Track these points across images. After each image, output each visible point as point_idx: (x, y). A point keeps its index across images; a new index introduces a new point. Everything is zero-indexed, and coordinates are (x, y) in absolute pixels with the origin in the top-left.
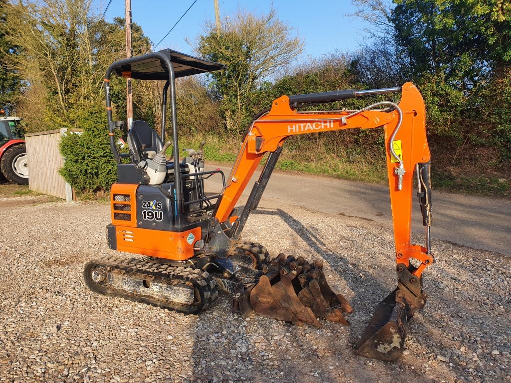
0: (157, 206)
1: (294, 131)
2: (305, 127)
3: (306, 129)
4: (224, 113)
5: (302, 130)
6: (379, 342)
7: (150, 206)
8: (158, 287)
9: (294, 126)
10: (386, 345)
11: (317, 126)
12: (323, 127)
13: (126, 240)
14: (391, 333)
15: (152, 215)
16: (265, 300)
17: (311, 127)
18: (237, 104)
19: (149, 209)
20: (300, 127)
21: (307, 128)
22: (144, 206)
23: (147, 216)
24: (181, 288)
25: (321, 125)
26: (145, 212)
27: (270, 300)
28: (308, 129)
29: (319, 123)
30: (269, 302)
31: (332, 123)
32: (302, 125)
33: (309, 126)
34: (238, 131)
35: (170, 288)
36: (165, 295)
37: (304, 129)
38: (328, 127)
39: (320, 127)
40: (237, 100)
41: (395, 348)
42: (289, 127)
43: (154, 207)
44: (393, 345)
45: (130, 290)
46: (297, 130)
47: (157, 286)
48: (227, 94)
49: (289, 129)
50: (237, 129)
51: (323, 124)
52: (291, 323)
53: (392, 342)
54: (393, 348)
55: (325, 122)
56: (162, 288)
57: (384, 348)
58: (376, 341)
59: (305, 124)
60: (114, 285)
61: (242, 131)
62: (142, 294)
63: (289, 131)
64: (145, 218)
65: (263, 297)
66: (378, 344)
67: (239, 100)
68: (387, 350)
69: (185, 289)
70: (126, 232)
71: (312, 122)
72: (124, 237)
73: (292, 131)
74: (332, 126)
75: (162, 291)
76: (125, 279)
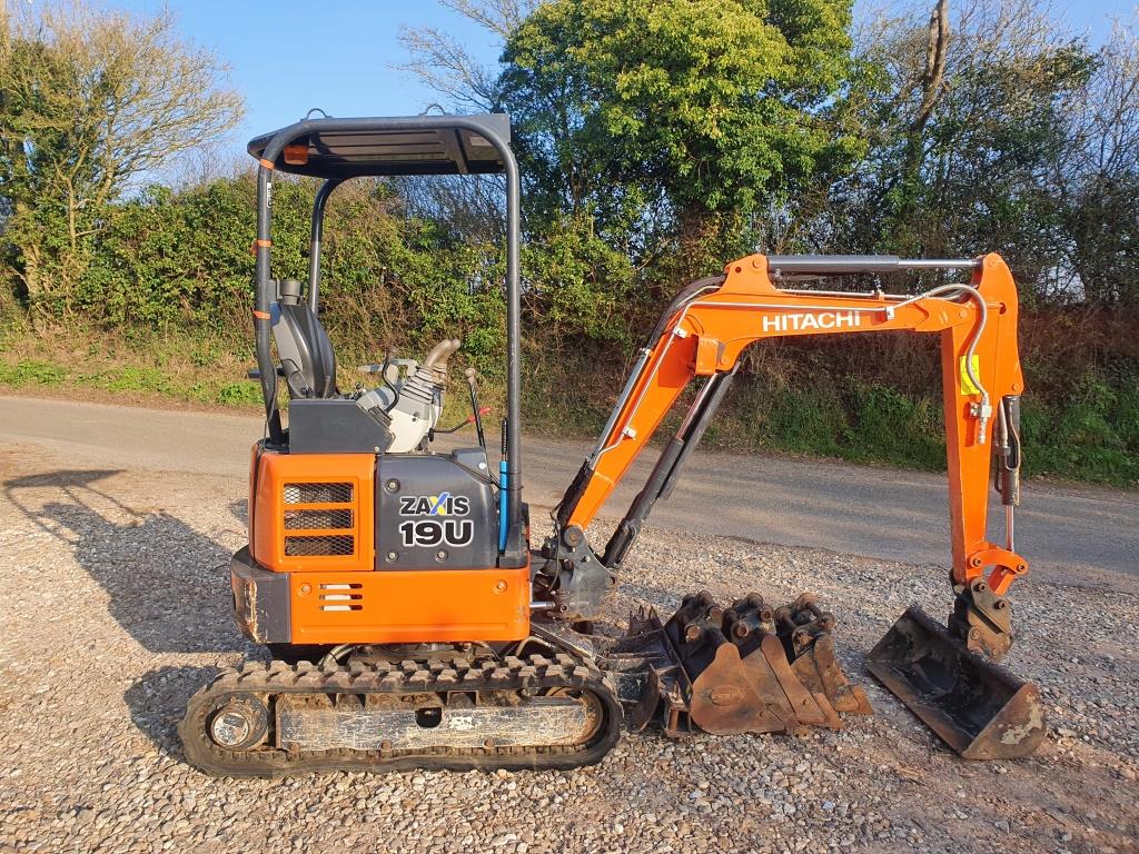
0: (454, 507)
1: (778, 328)
2: (801, 321)
3: (803, 327)
4: (20, 253)
5: (796, 327)
6: (1006, 725)
7: (427, 510)
8: (469, 719)
9: (777, 318)
10: (1019, 729)
11: (826, 321)
12: (839, 324)
13: (326, 608)
14: (1029, 705)
15: (437, 533)
16: (728, 696)
17: (814, 323)
18: (67, 231)
19: (424, 517)
20: (790, 322)
21: (805, 324)
22: (405, 511)
23: (416, 536)
24: (545, 708)
25: (835, 320)
26: (408, 528)
27: (740, 693)
28: (807, 327)
29: (832, 316)
30: (736, 699)
31: (857, 318)
32: (796, 317)
33: (809, 321)
34: (69, 301)
35: (510, 713)
36: (493, 734)
37: (800, 326)
38: (850, 324)
39: (832, 324)
40: (68, 222)
41: (1034, 730)
42: (765, 319)
43: (442, 511)
44: (1029, 726)
45: (367, 745)
46: (785, 327)
47: (466, 715)
48: (32, 205)
49: (766, 323)
50: (65, 298)
51: (839, 319)
52: (783, 733)
53: (1029, 720)
54: (1031, 732)
55: (844, 313)
56: (484, 720)
57: (1015, 735)
58: (1000, 726)
59: (801, 316)
60: (304, 743)
61: (84, 302)
62: (412, 746)
63: (766, 329)
64: (409, 540)
65: (723, 691)
66: (1004, 730)
67: (72, 221)
68: (1019, 738)
69: (558, 708)
70: (329, 587)
71: (817, 312)
72: (321, 602)
73: (772, 328)
74: (857, 323)
75: (485, 726)
76: (346, 718)
